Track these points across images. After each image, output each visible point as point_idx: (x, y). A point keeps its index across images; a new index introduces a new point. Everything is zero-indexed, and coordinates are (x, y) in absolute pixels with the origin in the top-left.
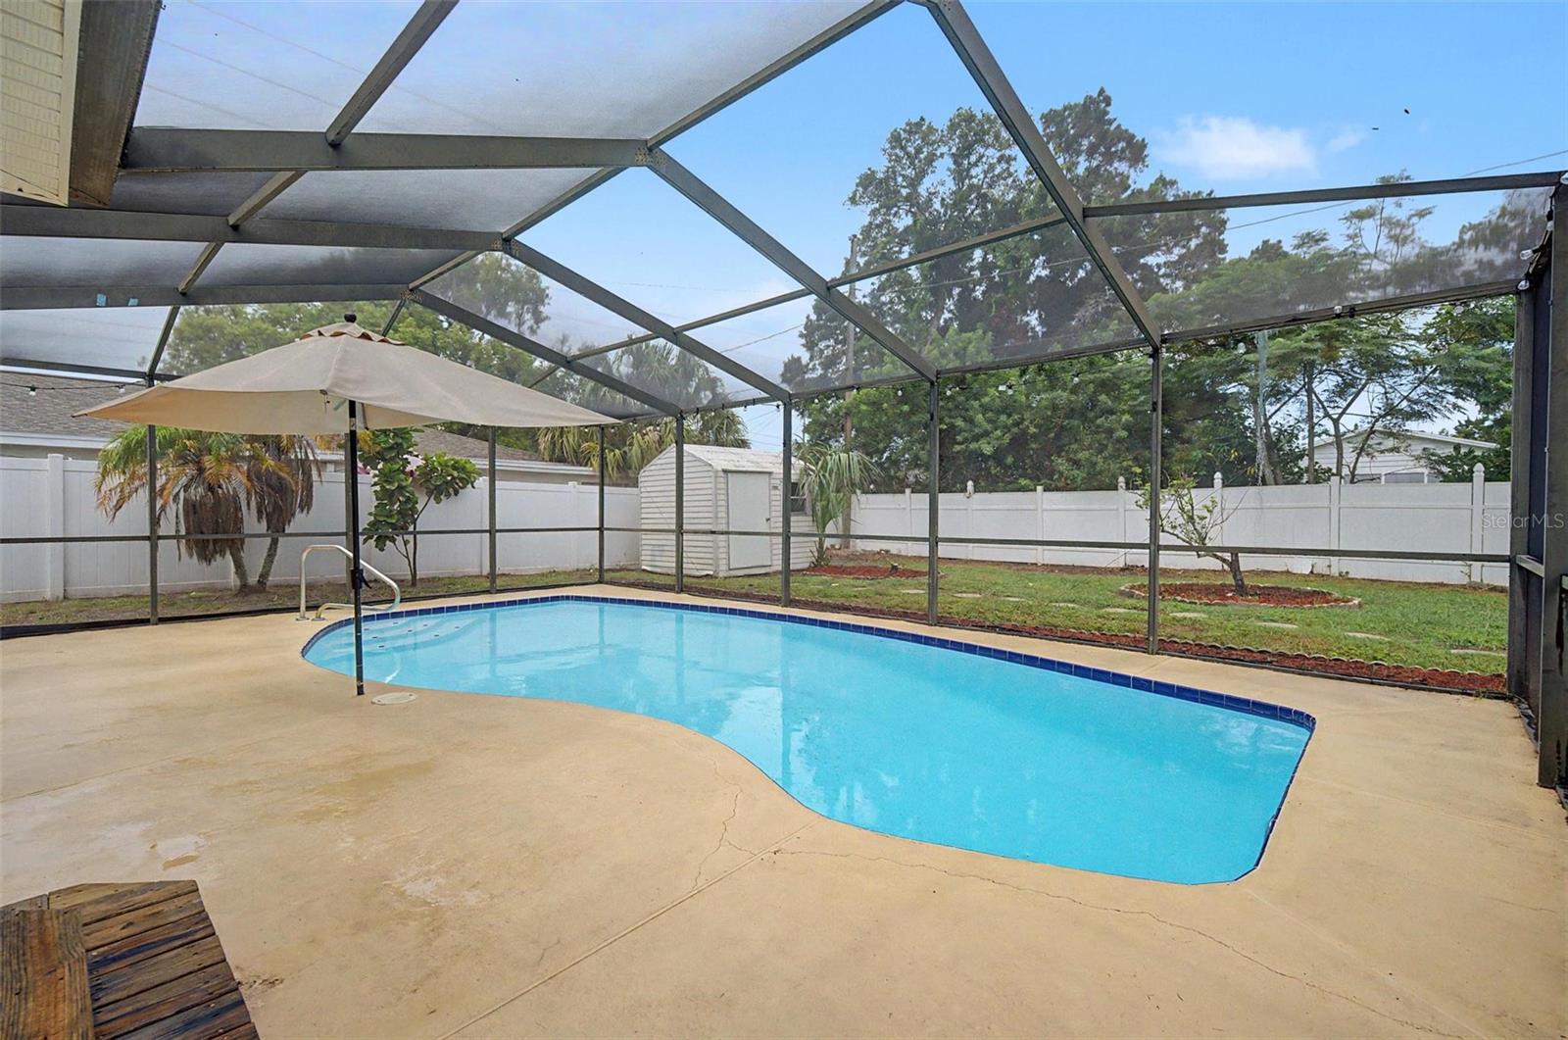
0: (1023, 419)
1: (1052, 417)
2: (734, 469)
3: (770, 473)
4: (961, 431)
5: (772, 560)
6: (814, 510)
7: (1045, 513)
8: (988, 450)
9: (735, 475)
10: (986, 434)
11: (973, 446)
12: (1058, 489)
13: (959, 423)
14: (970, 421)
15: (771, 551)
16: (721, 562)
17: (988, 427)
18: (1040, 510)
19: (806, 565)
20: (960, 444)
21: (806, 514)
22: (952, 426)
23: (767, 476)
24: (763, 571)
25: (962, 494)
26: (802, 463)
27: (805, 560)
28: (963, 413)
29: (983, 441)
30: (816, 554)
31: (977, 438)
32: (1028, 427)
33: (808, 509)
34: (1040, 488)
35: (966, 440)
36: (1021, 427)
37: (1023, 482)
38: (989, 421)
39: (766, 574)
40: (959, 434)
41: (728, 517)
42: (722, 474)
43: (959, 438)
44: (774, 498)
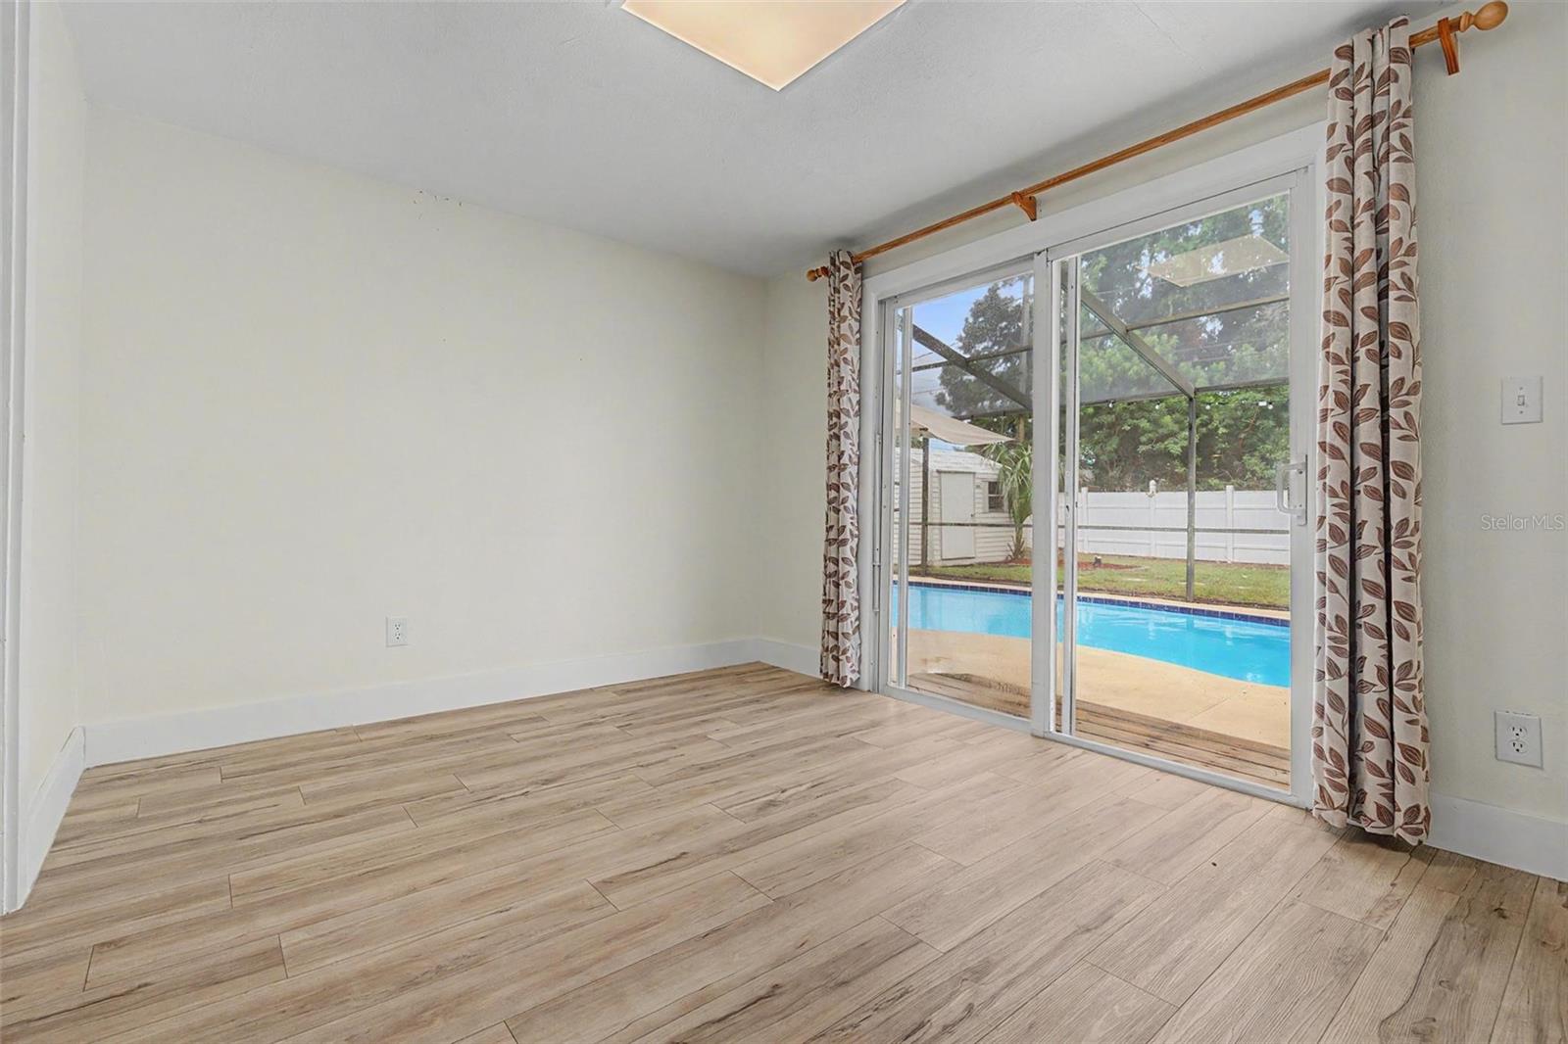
0: (1211, 420)
1: (1241, 417)
2: (946, 469)
3: (974, 473)
4: (1145, 432)
5: (975, 552)
6: (1010, 505)
7: (1235, 512)
8: (1176, 449)
9: (947, 475)
10: (1173, 434)
11: (1160, 446)
12: (1249, 488)
13: (1144, 424)
14: (1155, 423)
15: (975, 543)
16: (935, 553)
17: (1176, 428)
18: (1229, 510)
19: (1002, 559)
20: (1144, 444)
21: (1003, 512)
22: (1135, 428)
23: (972, 476)
24: (968, 562)
25: (1144, 493)
26: (1001, 465)
27: (1001, 553)
28: (1146, 414)
29: (1171, 440)
30: (1013, 548)
31: (1162, 439)
32: (1217, 428)
33: (1006, 504)
34: (1229, 488)
35: (1150, 441)
36: (1210, 427)
37: (1214, 481)
38: (1177, 422)
39: (971, 565)
40: (1142, 435)
41: (941, 513)
42: (936, 474)
43: (1143, 439)
44: (977, 496)
